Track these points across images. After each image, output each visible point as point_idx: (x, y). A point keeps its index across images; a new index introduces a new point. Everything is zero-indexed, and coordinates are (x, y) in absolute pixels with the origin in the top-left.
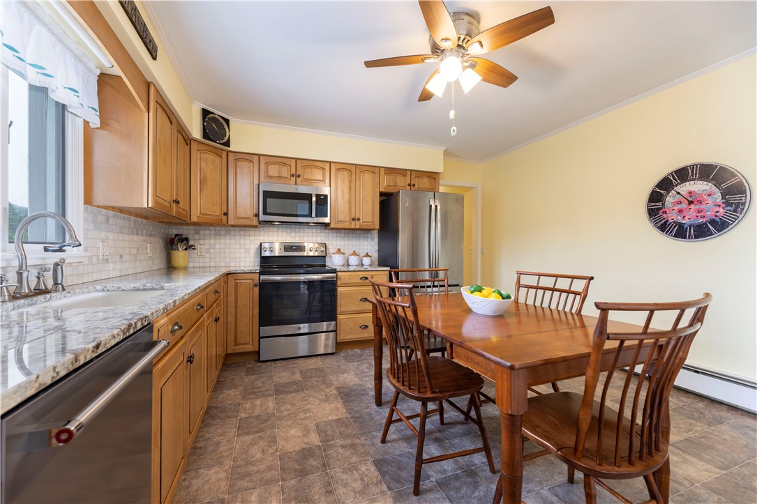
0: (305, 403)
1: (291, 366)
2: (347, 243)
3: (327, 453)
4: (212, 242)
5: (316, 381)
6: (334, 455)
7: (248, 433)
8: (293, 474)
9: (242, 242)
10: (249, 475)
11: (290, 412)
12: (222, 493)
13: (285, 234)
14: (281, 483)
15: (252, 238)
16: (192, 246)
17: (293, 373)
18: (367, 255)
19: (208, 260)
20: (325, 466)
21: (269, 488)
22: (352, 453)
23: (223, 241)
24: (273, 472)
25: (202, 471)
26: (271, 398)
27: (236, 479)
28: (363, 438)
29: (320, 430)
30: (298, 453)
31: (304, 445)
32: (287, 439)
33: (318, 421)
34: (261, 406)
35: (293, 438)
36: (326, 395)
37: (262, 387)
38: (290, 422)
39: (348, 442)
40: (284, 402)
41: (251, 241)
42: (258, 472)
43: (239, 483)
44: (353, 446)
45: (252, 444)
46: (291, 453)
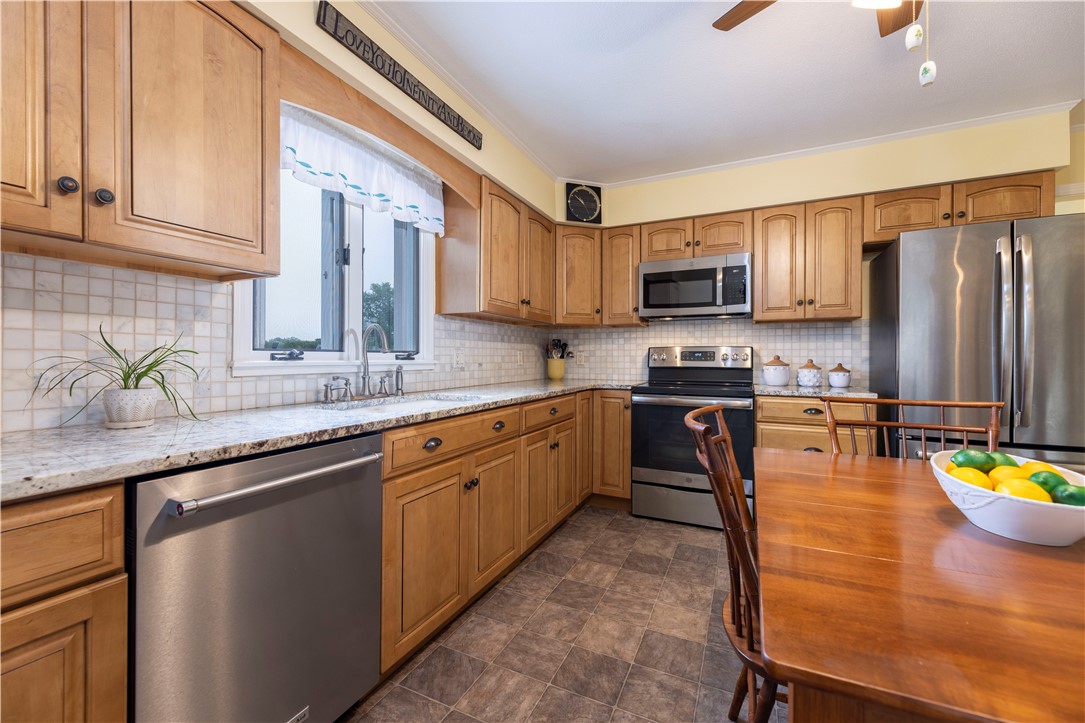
0: (653, 593)
1: (671, 534)
2: (796, 345)
3: (630, 681)
4: (592, 347)
5: (692, 568)
6: (640, 690)
7: (559, 602)
8: (570, 683)
9: (627, 347)
10: (526, 651)
11: (625, 598)
12: (491, 657)
13: (685, 334)
14: (549, 684)
15: (640, 341)
16: (570, 353)
17: (667, 545)
18: (840, 368)
19: (587, 371)
20: (616, 697)
21: (533, 681)
22: (668, 704)
23: (604, 347)
24: (550, 665)
25: (491, 620)
26: (614, 569)
27: (512, 649)
28: (703, 692)
29: (646, 644)
30: (596, 658)
31: (609, 651)
32: (595, 632)
33: (654, 628)
34: (597, 574)
35: (604, 635)
36: (692, 596)
37: (614, 549)
38: (614, 611)
39: (675, 683)
40: (625, 581)
41: (637, 345)
42: (537, 654)
43: (510, 656)
44: (678, 694)
45: (555, 617)
46: (588, 653)
